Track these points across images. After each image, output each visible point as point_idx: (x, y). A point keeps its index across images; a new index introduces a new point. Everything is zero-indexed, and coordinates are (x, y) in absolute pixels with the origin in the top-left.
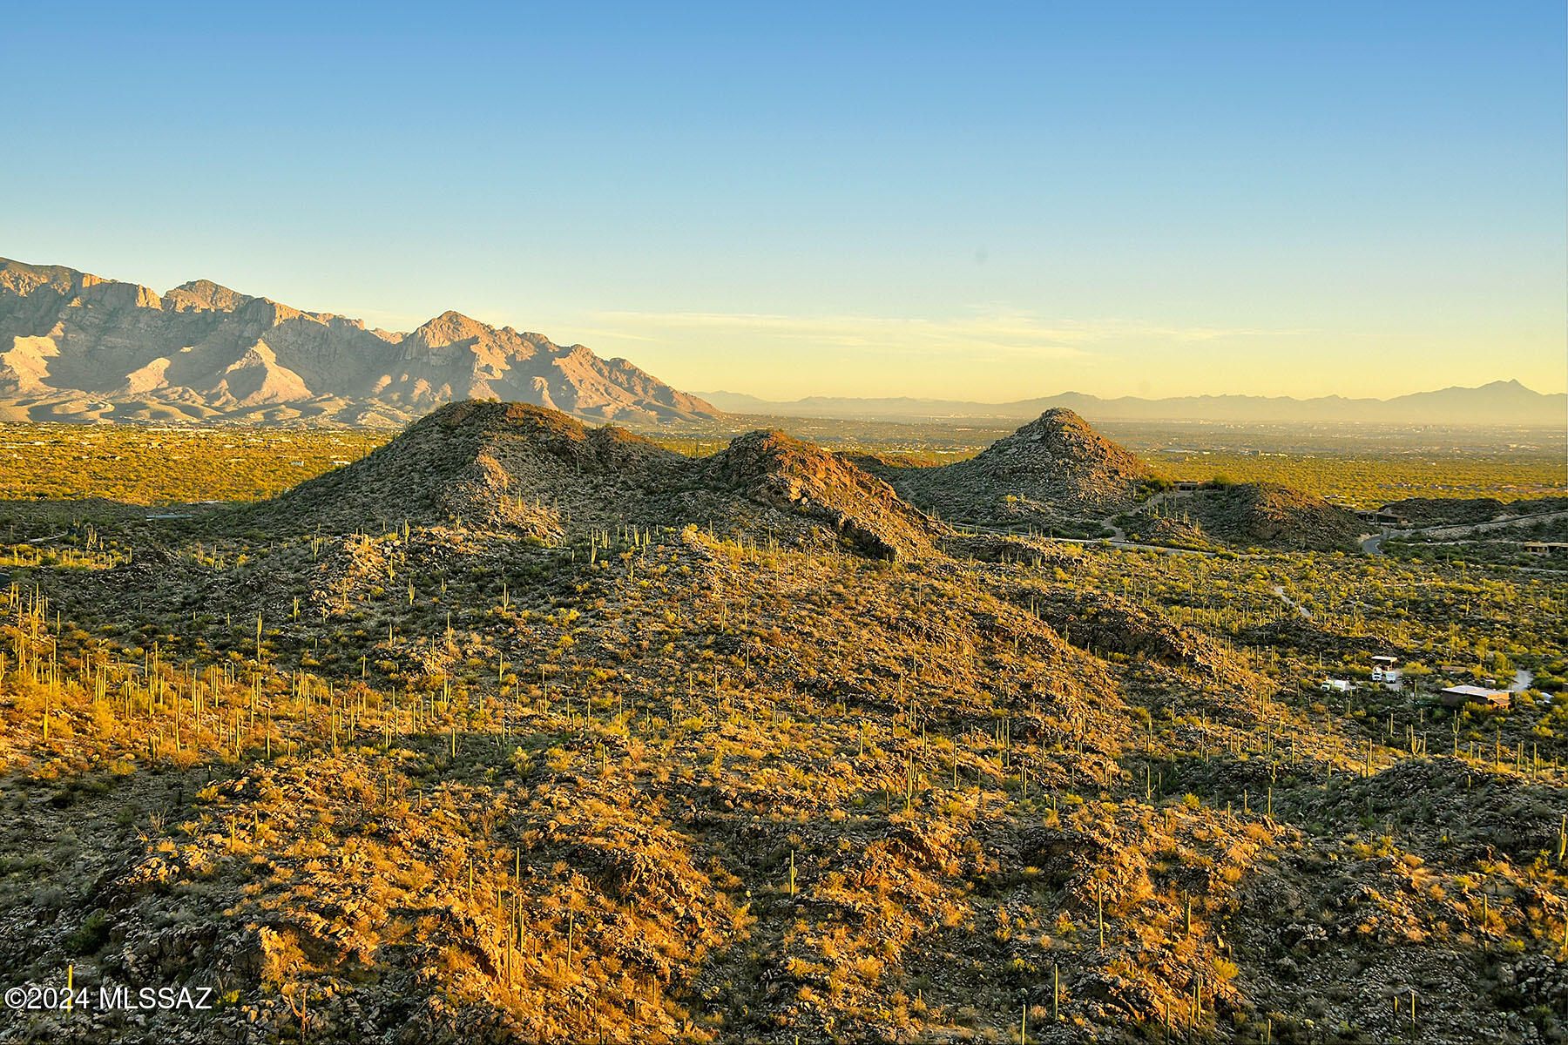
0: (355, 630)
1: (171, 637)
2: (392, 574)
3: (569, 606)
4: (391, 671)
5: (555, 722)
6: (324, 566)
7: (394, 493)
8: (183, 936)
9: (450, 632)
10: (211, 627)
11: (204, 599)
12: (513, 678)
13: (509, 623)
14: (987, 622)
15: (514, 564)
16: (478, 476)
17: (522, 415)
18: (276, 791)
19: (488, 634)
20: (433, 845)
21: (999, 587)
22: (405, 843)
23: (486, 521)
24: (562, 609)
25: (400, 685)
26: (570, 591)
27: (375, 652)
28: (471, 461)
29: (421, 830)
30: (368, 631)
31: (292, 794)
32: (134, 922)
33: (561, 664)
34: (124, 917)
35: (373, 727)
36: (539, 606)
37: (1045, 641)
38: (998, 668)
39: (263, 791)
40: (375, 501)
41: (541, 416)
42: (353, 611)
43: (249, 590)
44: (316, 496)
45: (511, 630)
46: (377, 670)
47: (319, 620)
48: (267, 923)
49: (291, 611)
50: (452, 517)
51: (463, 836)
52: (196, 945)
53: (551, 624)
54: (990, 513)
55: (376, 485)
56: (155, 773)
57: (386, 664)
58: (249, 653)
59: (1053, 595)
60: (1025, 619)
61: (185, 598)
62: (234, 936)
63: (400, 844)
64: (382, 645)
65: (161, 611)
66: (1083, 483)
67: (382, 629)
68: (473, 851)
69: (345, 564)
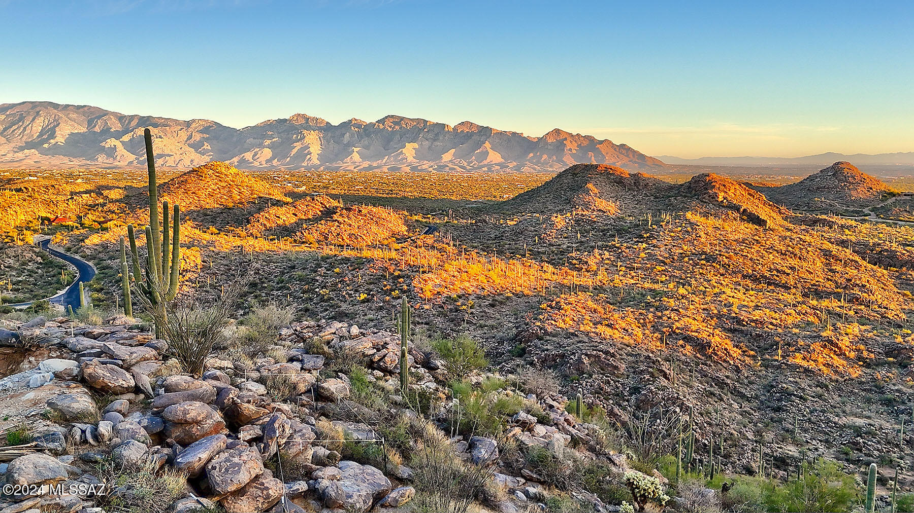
0: (559, 249)
1: (495, 249)
2: (570, 229)
3: (642, 242)
4: (576, 264)
5: (646, 285)
6: (544, 226)
7: (554, 198)
8: (553, 355)
9: (596, 251)
10: (506, 246)
11: (502, 236)
12: (624, 269)
13: (618, 248)
14: (828, 253)
15: (616, 226)
16: (587, 192)
17: (603, 169)
18: (566, 307)
19: (611, 252)
20: (629, 330)
21: (831, 238)
22: (619, 329)
23: (591, 208)
24: (640, 244)
25: (580, 270)
26: (641, 236)
27: (568, 257)
28: (584, 186)
29: (624, 325)
30: (564, 249)
31: (573, 308)
32: (533, 348)
33: (642, 264)
34: (529, 346)
35: (581, 285)
36: (629, 242)
37: (857, 262)
38: (835, 272)
39: (562, 307)
40: (547, 201)
41: (611, 169)
42: (557, 242)
43: (518, 233)
44: (525, 199)
45: (620, 251)
46: (571, 263)
47: (545, 245)
48: (584, 354)
49: (535, 241)
50: (577, 207)
51: (640, 328)
52: (558, 358)
53: (635, 249)
54: (806, 206)
55: (548, 195)
56: (519, 297)
57: (574, 261)
58: (524, 256)
59: (858, 242)
60: (846, 252)
61: (496, 235)
62: (572, 357)
63: (617, 329)
64: (571, 255)
65: (488, 240)
66: (854, 193)
67: (569, 249)
68: (645, 334)
69: (552, 225)
